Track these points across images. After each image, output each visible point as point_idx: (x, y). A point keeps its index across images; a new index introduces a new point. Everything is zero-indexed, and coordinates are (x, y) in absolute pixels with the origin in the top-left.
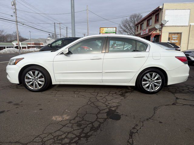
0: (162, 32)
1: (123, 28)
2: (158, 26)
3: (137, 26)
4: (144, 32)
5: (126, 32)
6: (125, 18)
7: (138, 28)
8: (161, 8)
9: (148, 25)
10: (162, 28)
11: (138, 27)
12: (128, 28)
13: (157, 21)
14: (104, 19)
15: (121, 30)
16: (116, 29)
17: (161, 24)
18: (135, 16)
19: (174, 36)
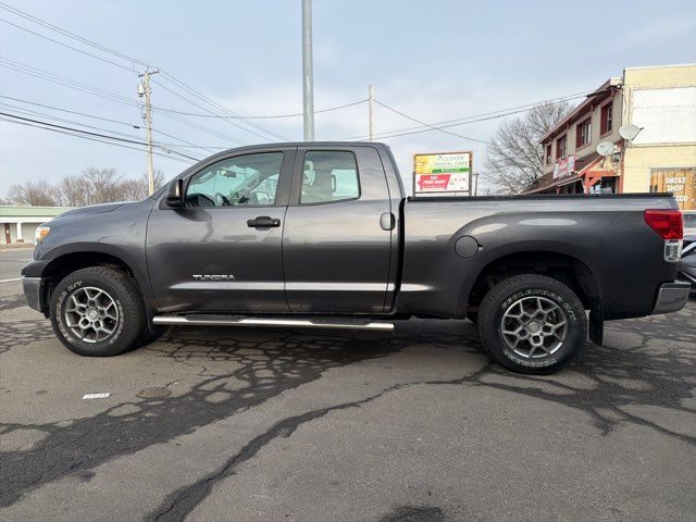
0: (622, 167)
1: (506, 151)
2: (605, 148)
3: (546, 146)
4: (561, 168)
5: (516, 164)
6: (512, 118)
7: (549, 154)
8: (615, 87)
9: (580, 142)
10: (621, 154)
11: (550, 147)
12: (522, 151)
13: (606, 127)
14: (428, 128)
15: (497, 158)
16: (471, 157)
17: (618, 139)
18: (549, 109)
19: (672, 181)
